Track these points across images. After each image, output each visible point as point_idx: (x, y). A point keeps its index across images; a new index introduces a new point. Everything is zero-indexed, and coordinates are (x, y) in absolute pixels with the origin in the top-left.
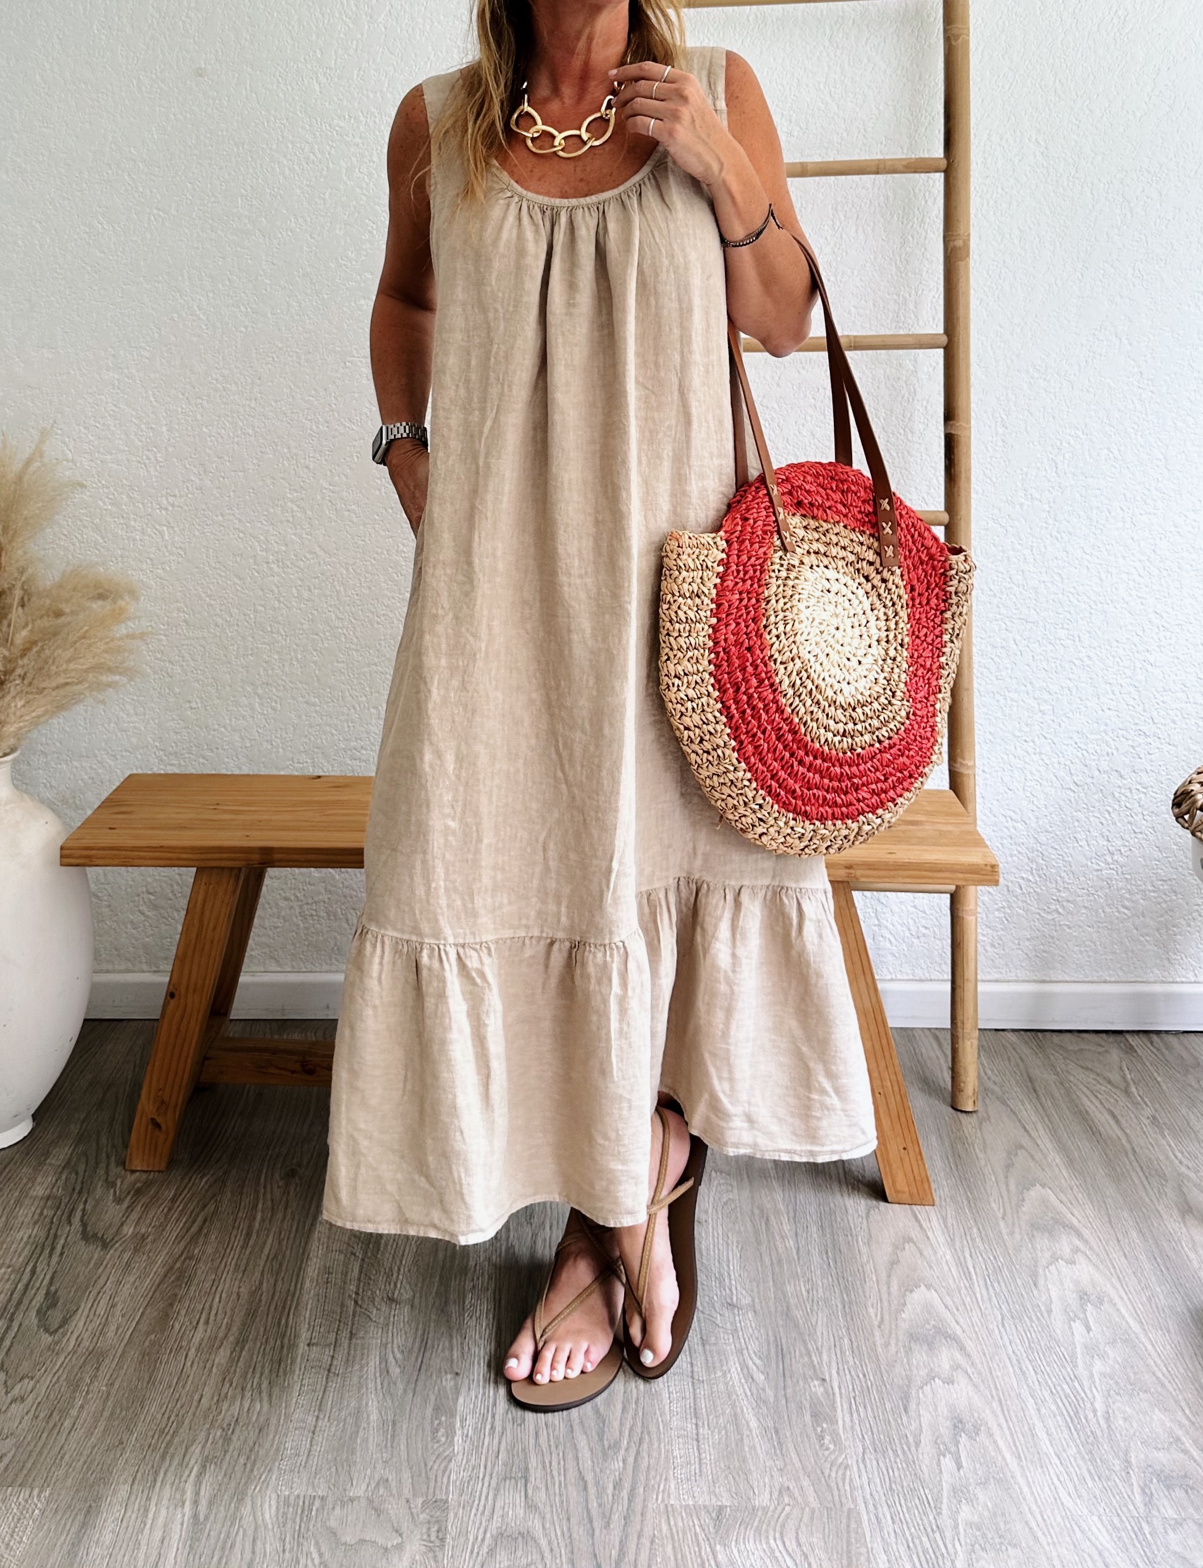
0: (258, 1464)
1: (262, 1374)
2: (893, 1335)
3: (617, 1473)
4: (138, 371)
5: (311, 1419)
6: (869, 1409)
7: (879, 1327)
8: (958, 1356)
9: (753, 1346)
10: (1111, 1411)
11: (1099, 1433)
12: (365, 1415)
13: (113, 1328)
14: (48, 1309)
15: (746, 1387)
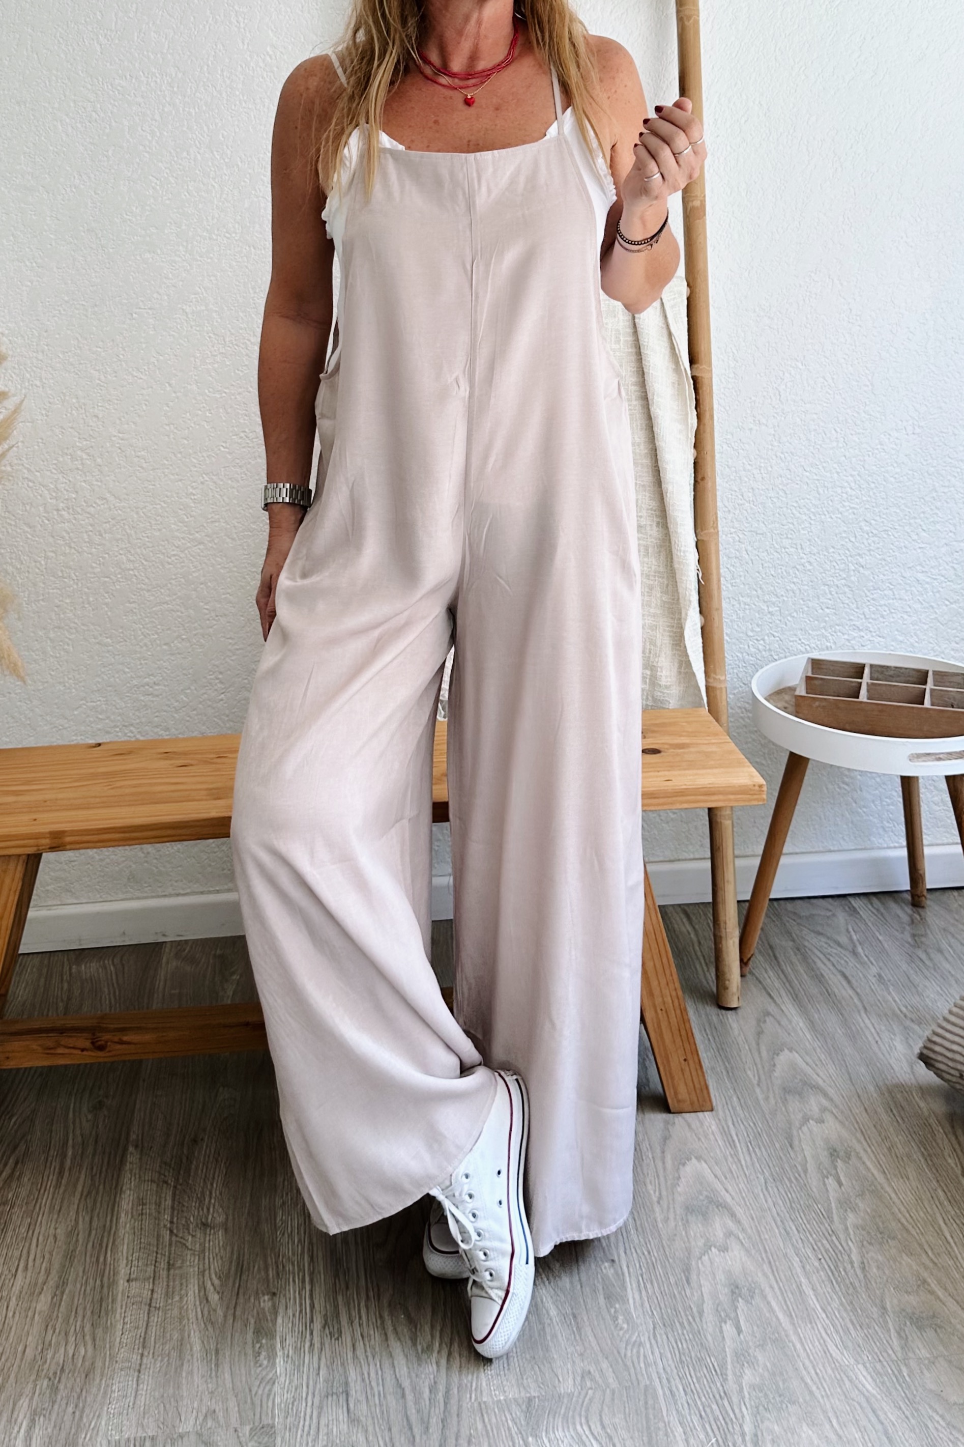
0: (87, 1411)
1: (84, 1317)
2: (672, 1210)
3: (432, 1377)
5: (135, 1358)
6: (656, 1285)
7: (656, 1203)
8: (731, 1224)
10: (866, 1261)
11: (857, 1284)
12: (188, 1346)
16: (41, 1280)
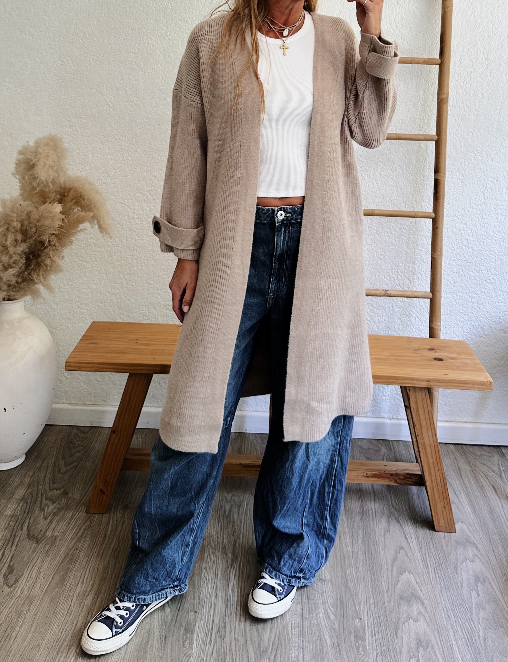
2: (393, 597)
4: (80, 128)
6: (380, 634)
7: (387, 592)
8: (420, 607)
9: (330, 601)
10: (486, 637)
11: (481, 648)
12: (151, 633)
13: (39, 585)
14: (9, 574)
15: (326, 622)
16: (88, 590)
